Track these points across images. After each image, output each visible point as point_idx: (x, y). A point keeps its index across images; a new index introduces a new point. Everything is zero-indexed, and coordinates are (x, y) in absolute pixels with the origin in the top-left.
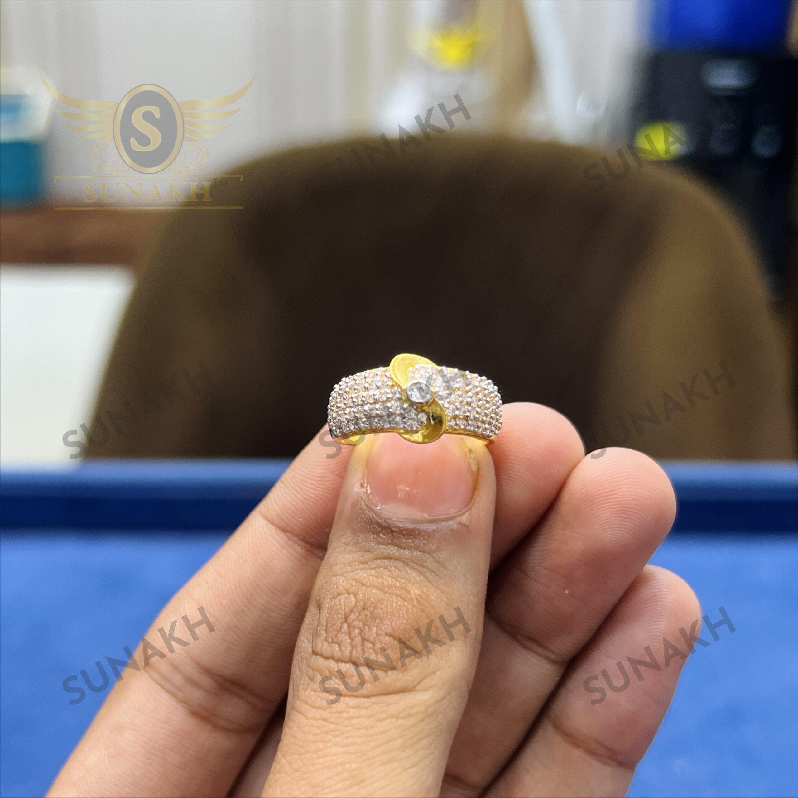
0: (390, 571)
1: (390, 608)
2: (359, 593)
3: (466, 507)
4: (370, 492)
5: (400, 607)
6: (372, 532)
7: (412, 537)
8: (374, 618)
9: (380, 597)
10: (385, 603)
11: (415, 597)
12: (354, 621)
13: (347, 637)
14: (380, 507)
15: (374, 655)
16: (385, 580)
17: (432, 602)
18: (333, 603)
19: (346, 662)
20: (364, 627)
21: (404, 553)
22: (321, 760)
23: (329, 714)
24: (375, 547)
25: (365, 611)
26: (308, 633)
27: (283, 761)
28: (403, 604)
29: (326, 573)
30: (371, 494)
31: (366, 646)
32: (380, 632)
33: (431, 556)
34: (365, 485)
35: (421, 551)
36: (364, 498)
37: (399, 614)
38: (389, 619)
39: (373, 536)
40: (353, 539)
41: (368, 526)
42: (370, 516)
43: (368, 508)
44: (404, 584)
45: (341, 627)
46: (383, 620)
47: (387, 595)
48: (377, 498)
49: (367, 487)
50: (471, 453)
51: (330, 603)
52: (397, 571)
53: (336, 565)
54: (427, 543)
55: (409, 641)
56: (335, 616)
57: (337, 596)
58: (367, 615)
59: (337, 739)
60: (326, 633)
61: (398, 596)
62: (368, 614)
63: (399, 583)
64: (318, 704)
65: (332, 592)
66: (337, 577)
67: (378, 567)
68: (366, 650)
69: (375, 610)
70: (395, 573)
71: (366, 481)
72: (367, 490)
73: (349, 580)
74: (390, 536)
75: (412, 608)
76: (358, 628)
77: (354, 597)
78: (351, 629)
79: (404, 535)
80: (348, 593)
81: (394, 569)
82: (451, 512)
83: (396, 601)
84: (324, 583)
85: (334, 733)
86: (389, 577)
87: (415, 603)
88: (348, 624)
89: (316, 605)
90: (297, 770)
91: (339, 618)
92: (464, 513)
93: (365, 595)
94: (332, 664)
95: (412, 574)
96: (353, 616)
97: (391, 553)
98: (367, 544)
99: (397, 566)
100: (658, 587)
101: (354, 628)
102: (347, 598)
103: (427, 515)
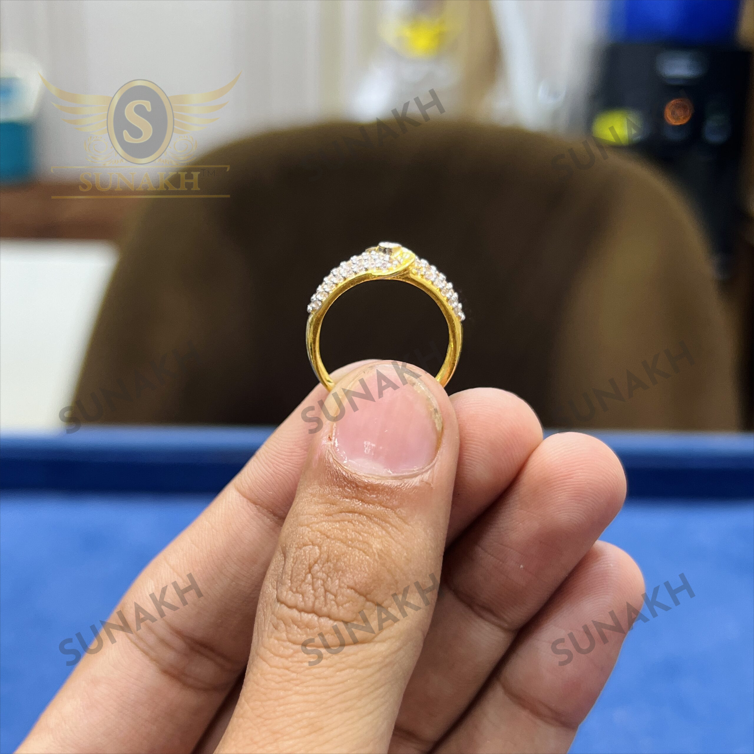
0: (354, 525)
1: (352, 562)
2: (324, 545)
3: (429, 464)
4: (338, 446)
5: (362, 561)
6: (337, 485)
7: (376, 492)
8: (337, 570)
9: (343, 550)
10: (348, 557)
11: (377, 551)
12: (317, 572)
13: (310, 588)
14: (347, 461)
15: (335, 607)
16: (349, 534)
17: (392, 557)
18: (298, 553)
19: (308, 612)
20: (327, 579)
21: (368, 508)
22: (282, 708)
23: (291, 663)
24: (341, 500)
25: (329, 563)
26: (272, 579)
27: (246, 707)
28: (365, 558)
29: (292, 522)
30: (338, 448)
31: (329, 597)
32: (343, 585)
33: (394, 512)
34: (333, 438)
35: (384, 506)
36: (331, 452)
37: (361, 568)
38: (351, 572)
39: (339, 489)
40: (320, 490)
41: (335, 480)
42: (336, 469)
43: (335, 461)
44: (367, 539)
45: (305, 578)
46: (345, 573)
47: (350, 549)
48: (344, 453)
49: (335, 440)
50: (436, 413)
51: (295, 553)
52: (361, 525)
53: (302, 515)
54: (391, 499)
55: (370, 594)
56: (300, 566)
57: (303, 546)
58: (330, 567)
59: (298, 688)
60: (291, 583)
61: (360, 550)
62: (332, 566)
63: (362, 537)
64: (280, 652)
65: (298, 542)
66: (303, 527)
67: (344, 521)
68: (328, 601)
69: (338, 563)
70: (359, 528)
71: (334, 434)
72: (335, 443)
73: (314, 531)
74: (355, 491)
75: (374, 563)
76: (321, 579)
77: (319, 549)
78: (315, 580)
79: (368, 490)
80: (313, 544)
81: (357, 523)
82: (415, 470)
83: (358, 555)
84: (291, 532)
85: (295, 682)
86: (352, 531)
87: (377, 557)
88: (312, 575)
89: (282, 552)
90: (259, 716)
91: (304, 569)
92: (427, 471)
93: (329, 547)
94: (295, 613)
95: (374, 529)
96: (316, 567)
97: (356, 507)
98: (332, 496)
99: (360, 520)
100: (605, 563)
101: (318, 579)
102: (312, 549)
103: (392, 471)
